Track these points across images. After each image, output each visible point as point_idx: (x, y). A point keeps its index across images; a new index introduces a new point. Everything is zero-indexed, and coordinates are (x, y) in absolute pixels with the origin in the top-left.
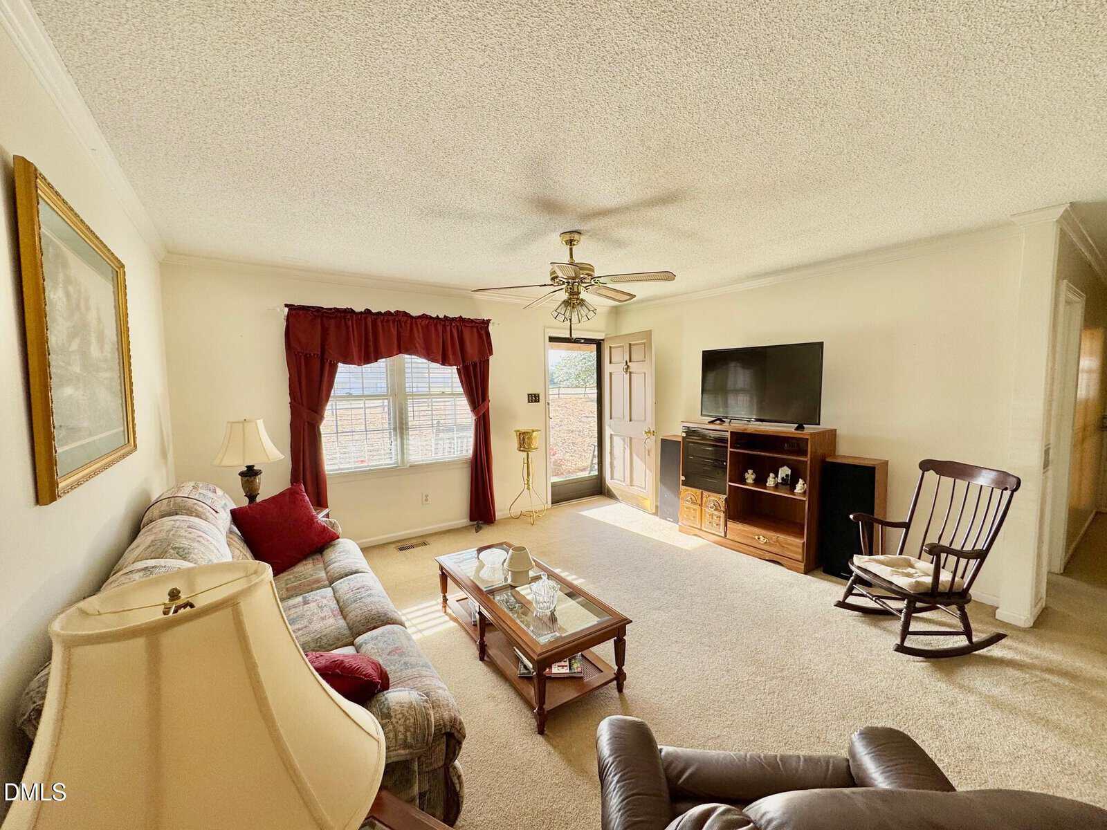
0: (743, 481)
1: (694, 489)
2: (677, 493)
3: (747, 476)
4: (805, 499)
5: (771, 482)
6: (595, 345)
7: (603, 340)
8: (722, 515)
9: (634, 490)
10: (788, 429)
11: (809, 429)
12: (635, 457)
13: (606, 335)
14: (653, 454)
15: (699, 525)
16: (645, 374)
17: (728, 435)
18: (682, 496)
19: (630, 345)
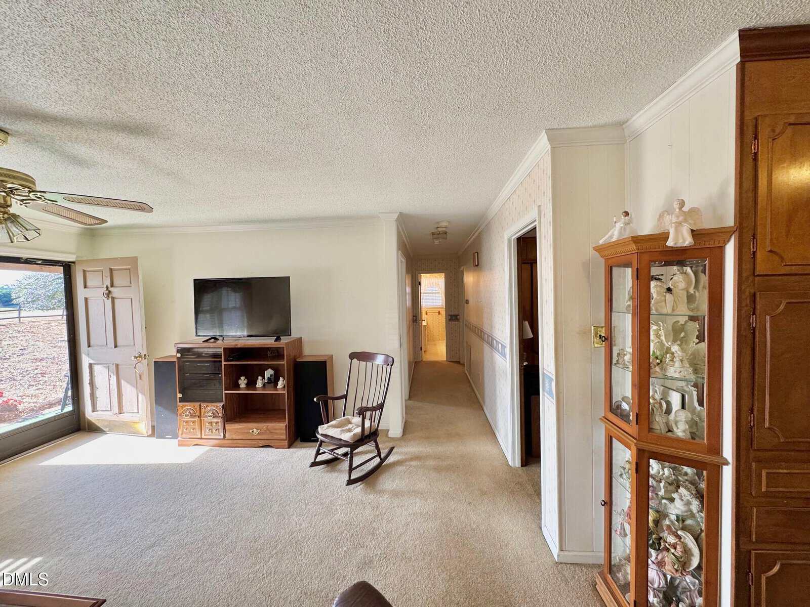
0: (237, 386)
1: (192, 404)
2: (174, 410)
3: (240, 382)
4: (284, 392)
5: (259, 383)
6: (62, 268)
7: (73, 262)
8: (220, 420)
9: (125, 417)
10: (269, 342)
11: (284, 340)
12: (123, 382)
13: (77, 257)
14: (145, 377)
15: (199, 435)
16: (131, 299)
17: (222, 350)
18: (180, 411)
19: (111, 270)
